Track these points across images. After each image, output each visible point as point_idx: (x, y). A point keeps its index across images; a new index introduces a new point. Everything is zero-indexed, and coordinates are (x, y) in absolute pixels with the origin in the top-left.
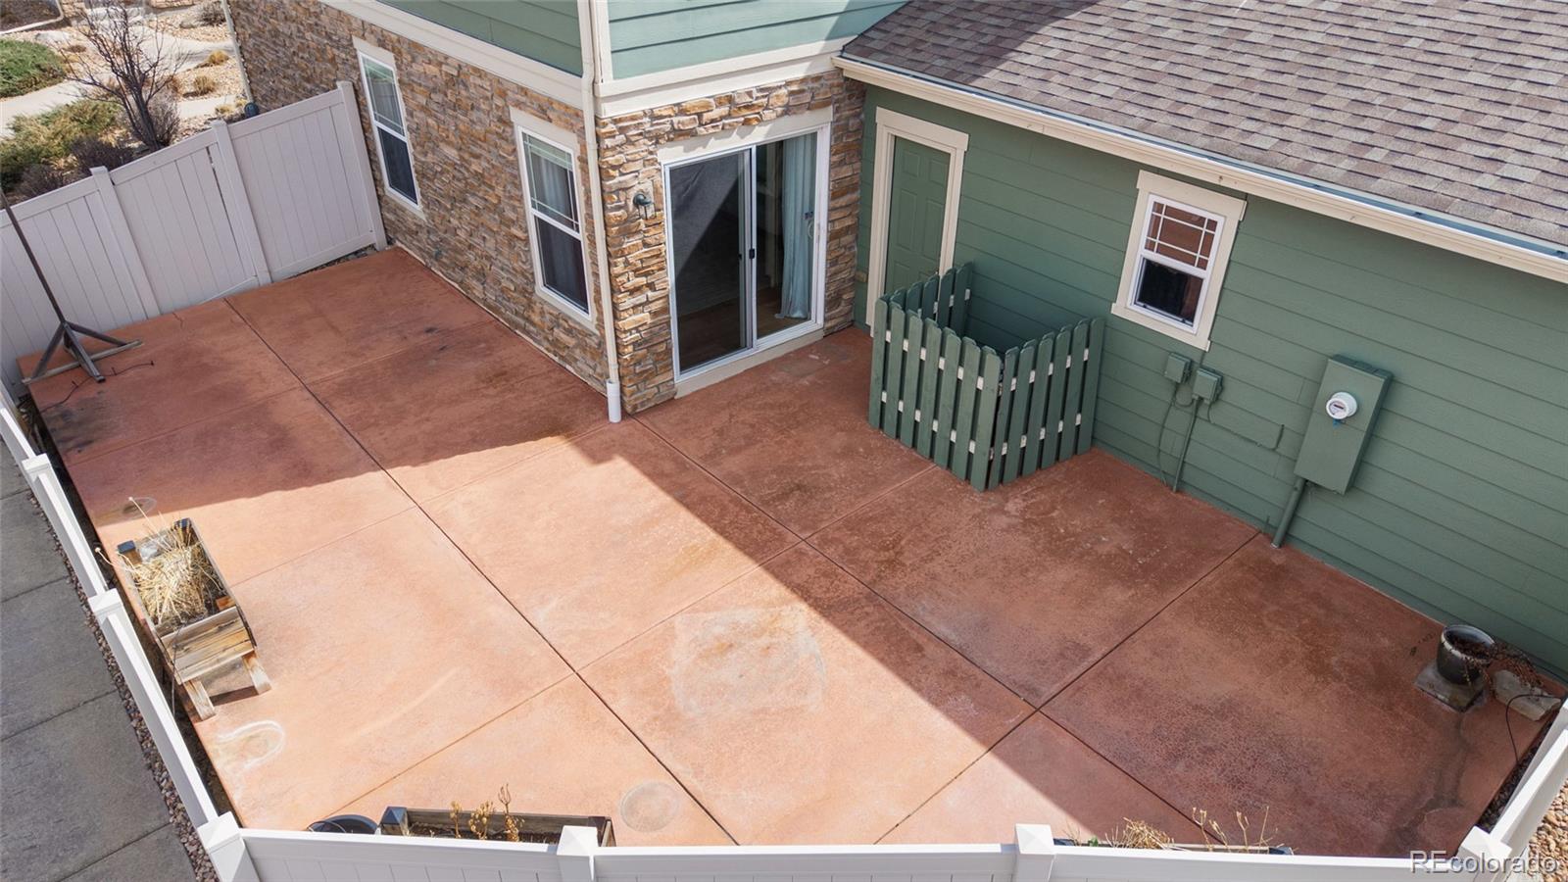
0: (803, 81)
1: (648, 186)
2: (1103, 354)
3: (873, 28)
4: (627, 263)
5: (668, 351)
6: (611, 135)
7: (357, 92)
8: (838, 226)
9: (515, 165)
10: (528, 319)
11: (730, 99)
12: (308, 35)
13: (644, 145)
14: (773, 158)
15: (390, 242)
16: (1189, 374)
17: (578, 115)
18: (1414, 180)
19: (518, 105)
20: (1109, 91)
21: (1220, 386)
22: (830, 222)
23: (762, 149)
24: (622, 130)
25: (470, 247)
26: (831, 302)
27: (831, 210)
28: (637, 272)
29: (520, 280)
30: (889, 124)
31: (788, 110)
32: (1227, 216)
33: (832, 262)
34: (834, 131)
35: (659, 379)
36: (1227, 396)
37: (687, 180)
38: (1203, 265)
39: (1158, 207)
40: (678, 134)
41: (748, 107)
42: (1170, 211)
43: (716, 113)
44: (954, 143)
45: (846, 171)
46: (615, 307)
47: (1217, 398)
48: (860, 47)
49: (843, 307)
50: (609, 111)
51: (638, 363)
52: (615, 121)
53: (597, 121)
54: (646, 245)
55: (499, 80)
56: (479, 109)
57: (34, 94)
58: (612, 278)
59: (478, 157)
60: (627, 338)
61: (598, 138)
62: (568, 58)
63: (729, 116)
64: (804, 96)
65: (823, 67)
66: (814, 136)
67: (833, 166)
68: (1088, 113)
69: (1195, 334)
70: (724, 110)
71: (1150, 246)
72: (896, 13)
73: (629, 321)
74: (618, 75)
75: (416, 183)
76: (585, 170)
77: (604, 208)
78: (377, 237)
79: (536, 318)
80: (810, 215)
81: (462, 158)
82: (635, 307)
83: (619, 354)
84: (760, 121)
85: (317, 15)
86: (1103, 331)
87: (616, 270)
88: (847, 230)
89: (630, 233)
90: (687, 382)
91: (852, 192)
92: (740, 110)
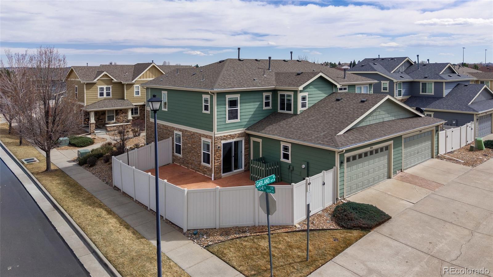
0: (240, 133)
1: (220, 146)
2: (280, 166)
3: (250, 127)
4: (216, 156)
5: (221, 170)
6: (216, 139)
7: (173, 138)
8: (246, 154)
9: (201, 145)
10: (200, 169)
11: (231, 135)
12: (164, 131)
13: (220, 140)
14: (236, 143)
15: (173, 162)
16: (290, 167)
17: (212, 137)
18: (303, 139)
19: (203, 137)
20: (276, 132)
21: (293, 168)
22: (245, 153)
23: (235, 142)
24: (217, 138)
25: (190, 159)
26: (245, 166)
27: (245, 151)
28: (218, 157)
29: (199, 163)
30: (252, 139)
31: (238, 137)
32: (289, 146)
33: (245, 159)
34: (245, 140)
35: (219, 174)
36: (294, 169)
37: (224, 145)
38: (289, 152)
39: (283, 146)
40: (224, 139)
41: (233, 136)
42: (285, 146)
43: (229, 137)
44: (260, 140)
45: (247, 146)
46: (214, 162)
47: (293, 170)
48: (248, 129)
49: (247, 167)
50: (216, 136)
51: (217, 171)
52: (216, 137)
53: (214, 137)
54: (219, 153)
55: (200, 134)
56: (196, 138)
57: (88, 147)
58: (214, 158)
59: (194, 145)
60: (216, 167)
61: (214, 139)
62: (211, 130)
63: (230, 137)
64: (240, 135)
65: (243, 132)
66: (242, 141)
67: (245, 145)
68: (274, 135)
69: (289, 161)
70: (230, 136)
71: (283, 151)
72: (253, 125)
73: (216, 164)
74: (217, 132)
75: (181, 151)
76: (212, 144)
77: (214, 148)
78: (171, 162)
79: (201, 168)
80: (242, 152)
81: (192, 146)
82: (217, 162)
83: (214, 169)
84: (235, 138)
85: (167, 128)
86: (280, 163)
87: (215, 156)
88: (247, 154)
89: (217, 152)
90: (224, 175)
91: (247, 149)
92: (232, 137)
